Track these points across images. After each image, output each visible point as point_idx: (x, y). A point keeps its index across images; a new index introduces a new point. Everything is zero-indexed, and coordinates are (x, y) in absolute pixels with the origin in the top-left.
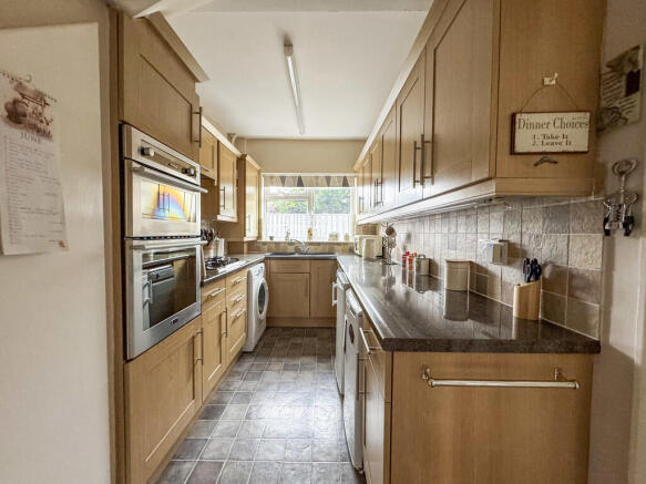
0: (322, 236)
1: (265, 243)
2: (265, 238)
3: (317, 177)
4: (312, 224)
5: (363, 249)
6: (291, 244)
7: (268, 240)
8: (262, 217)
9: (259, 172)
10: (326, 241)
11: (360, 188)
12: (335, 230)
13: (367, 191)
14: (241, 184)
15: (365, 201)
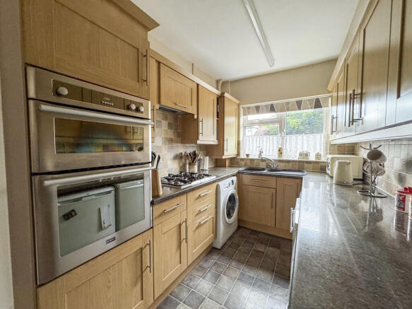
0: (292, 154)
1: (242, 160)
2: (243, 156)
3: (288, 103)
4: (282, 144)
5: (334, 170)
6: (263, 160)
7: (245, 157)
8: (241, 139)
9: (239, 105)
10: (296, 159)
11: (334, 108)
12: (305, 150)
13: (342, 111)
14: (220, 116)
15: (339, 119)
